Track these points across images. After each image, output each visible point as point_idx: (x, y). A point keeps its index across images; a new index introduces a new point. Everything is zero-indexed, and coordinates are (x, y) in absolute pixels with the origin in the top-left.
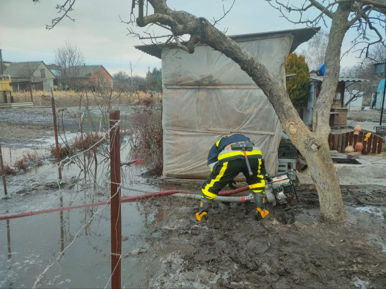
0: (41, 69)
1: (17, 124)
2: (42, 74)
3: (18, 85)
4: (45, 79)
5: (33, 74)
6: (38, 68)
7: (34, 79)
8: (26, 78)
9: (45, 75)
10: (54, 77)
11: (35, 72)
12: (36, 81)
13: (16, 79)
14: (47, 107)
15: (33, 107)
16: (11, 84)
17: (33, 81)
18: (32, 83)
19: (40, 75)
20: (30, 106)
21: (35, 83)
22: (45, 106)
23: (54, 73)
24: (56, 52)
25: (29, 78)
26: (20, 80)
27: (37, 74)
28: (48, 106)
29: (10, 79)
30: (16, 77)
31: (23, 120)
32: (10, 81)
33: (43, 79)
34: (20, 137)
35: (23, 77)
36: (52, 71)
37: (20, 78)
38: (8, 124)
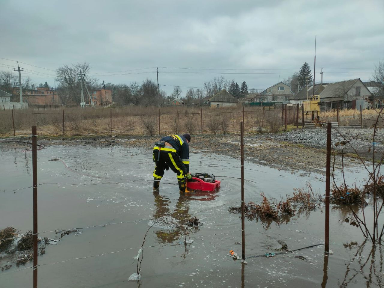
0: (356, 87)
1: (312, 147)
2: (357, 92)
3: (331, 105)
4: (359, 97)
5: (348, 93)
6: (354, 86)
7: (348, 98)
8: (340, 97)
9: (360, 92)
10: (370, 95)
11: (350, 90)
12: (350, 100)
13: (330, 99)
14: (352, 128)
15: (338, 127)
16: (319, 104)
17: (346, 100)
18: (345, 102)
19: (355, 93)
20: (335, 127)
21: (348, 102)
22: (350, 127)
23: (370, 91)
24: (376, 67)
25: (343, 97)
26: (333, 100)
27: (352, 92)
28: (354, 127)
29: (319, 99)
30: (331, 97)
31: (320, 143)
32: (319, 101)
33: (357, 97)
34: (308, 163)
35: (337, 96)
36: (369, 88)
37: (334, 97)
38: (304, 146)
